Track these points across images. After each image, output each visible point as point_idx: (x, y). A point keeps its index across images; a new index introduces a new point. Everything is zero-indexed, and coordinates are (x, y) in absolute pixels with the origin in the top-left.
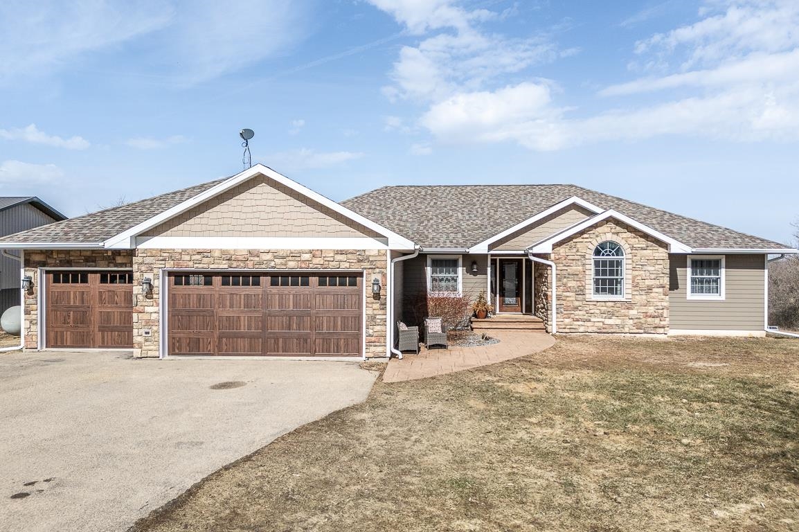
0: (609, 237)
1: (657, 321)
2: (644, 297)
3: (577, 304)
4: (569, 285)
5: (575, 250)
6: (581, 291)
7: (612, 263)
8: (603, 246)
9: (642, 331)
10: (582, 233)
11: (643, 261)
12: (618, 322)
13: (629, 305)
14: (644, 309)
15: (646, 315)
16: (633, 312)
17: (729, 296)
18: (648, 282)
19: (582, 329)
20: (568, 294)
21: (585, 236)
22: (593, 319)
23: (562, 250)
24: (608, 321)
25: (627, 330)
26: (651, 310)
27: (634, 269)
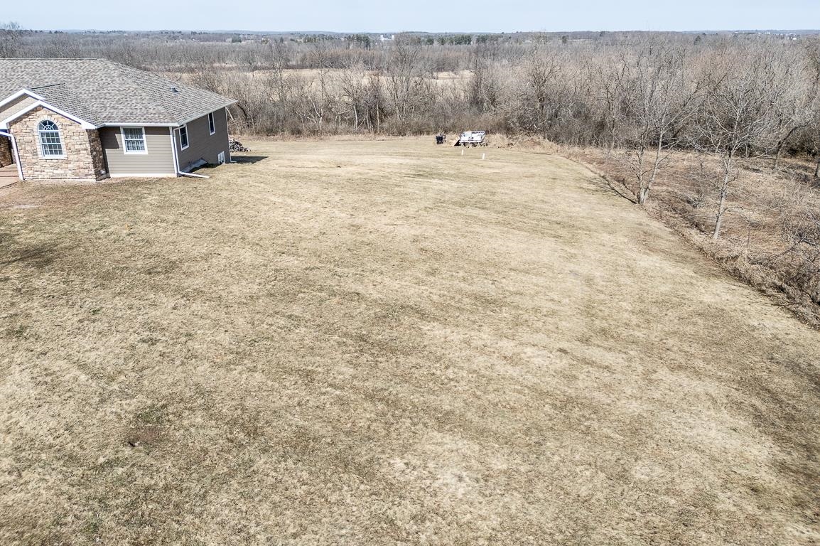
0: (46, 118)
1: (86, 171)
2: (76, 156)
3: (34, 161)
4: (27, 149)
5: (25, 126)
6: (35, 153)
7: (52, 134)
8: (45, 123)
9: (77, 177)
10: (27, 114)
11: (71, 133)
12: (62, 172)
13: (68, 162)
14: (77, 164)
15: (79, 167)
16: (70, 166)
17: (151, 152)
18: (77, 147)
19: (40, 177)
20: (27, 155)
21: (30, 117)
22: (46, 171)
23: (18, 126)
24: (56, 172)
25: (68, 177)
26: (82, 164)
27: (65, 138)
